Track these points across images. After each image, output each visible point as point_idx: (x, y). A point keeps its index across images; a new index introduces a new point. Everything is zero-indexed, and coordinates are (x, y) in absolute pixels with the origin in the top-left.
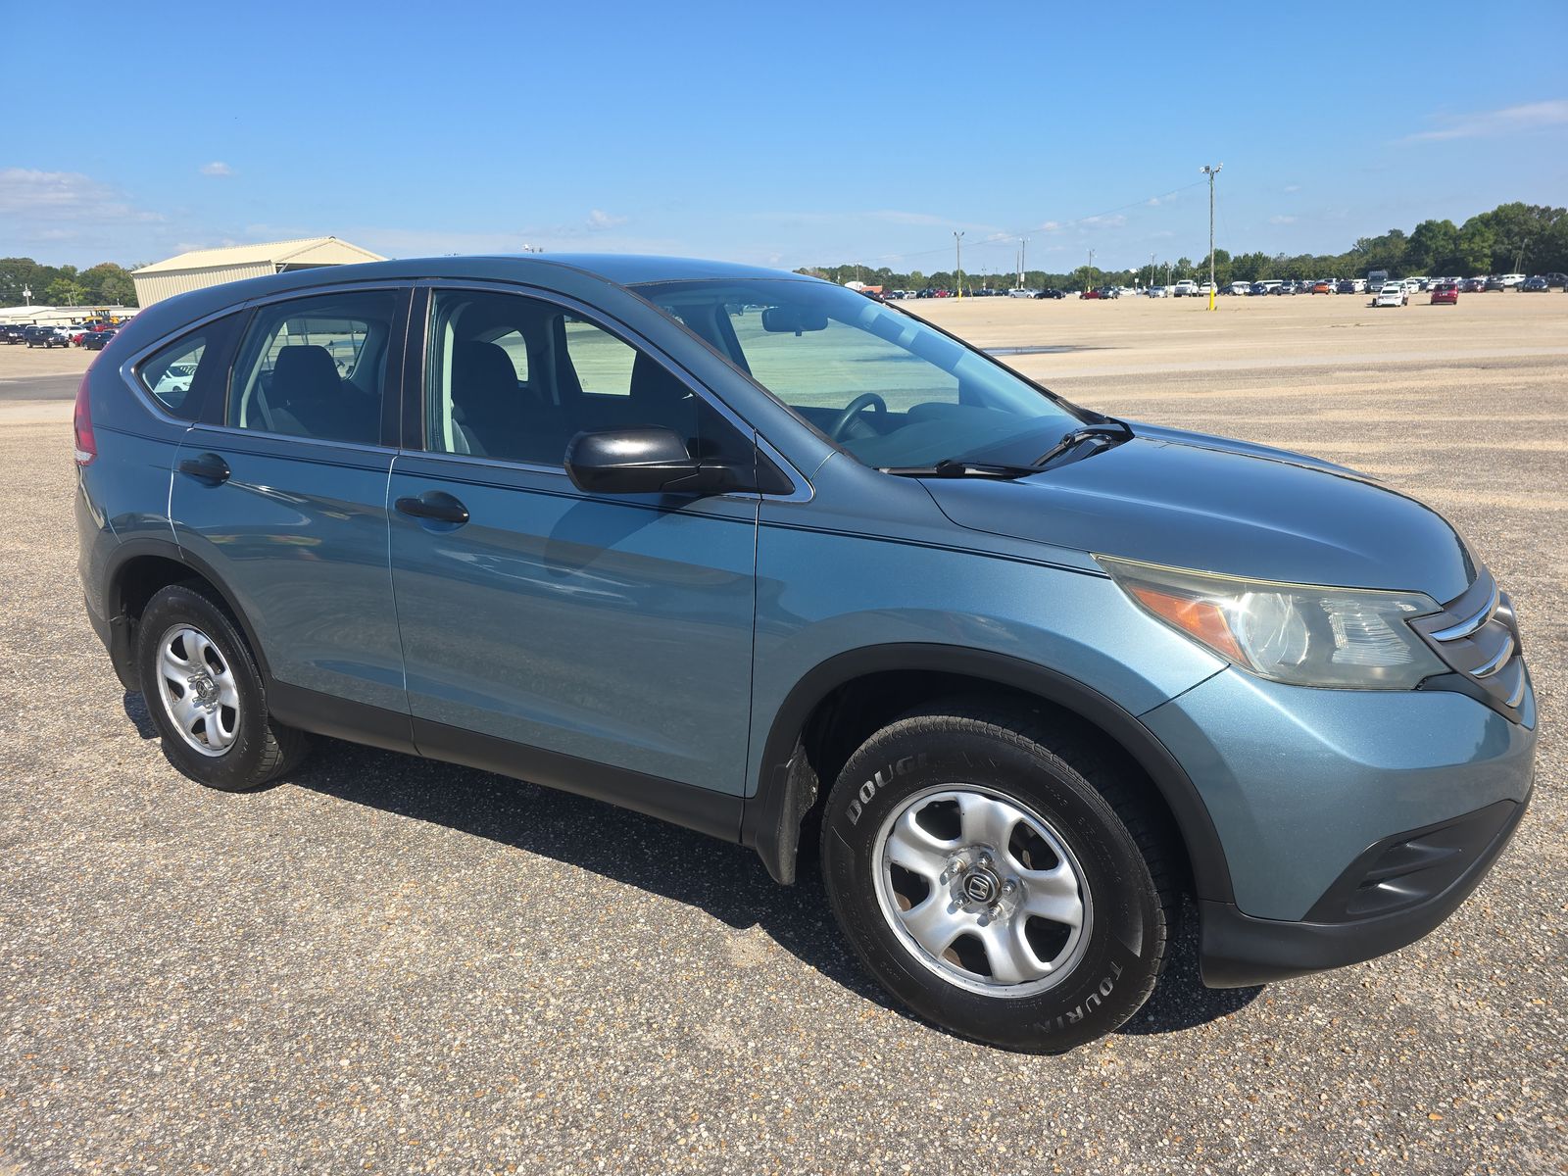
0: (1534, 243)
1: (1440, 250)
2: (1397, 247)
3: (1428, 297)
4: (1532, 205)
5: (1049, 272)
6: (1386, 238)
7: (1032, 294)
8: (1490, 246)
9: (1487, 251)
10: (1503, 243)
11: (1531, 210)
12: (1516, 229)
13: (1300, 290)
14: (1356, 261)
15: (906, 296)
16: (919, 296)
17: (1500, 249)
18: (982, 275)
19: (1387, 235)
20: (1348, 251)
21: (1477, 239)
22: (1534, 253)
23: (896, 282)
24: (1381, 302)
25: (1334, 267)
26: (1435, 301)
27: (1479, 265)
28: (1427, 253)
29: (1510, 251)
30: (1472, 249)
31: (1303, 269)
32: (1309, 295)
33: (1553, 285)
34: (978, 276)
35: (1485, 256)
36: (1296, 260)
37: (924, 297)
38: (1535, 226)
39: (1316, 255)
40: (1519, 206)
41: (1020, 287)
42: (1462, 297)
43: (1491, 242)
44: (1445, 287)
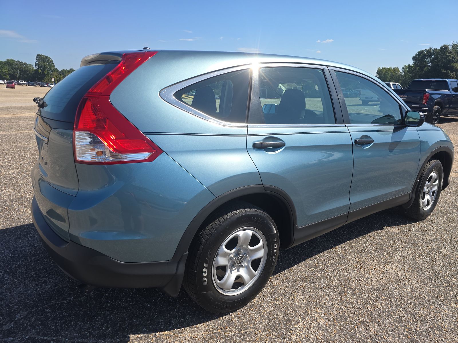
0: (21, 71)
9: (8, 73)
10: (11, 71)
12: (14, 67)
22: (22, 75)
26: (8, 87)
27: (5, 77)
29: (14, 73)
38: (19, 66)
40: (13, 60)
42: (16, 86)
43: (8, 70)
44: (8, 83)
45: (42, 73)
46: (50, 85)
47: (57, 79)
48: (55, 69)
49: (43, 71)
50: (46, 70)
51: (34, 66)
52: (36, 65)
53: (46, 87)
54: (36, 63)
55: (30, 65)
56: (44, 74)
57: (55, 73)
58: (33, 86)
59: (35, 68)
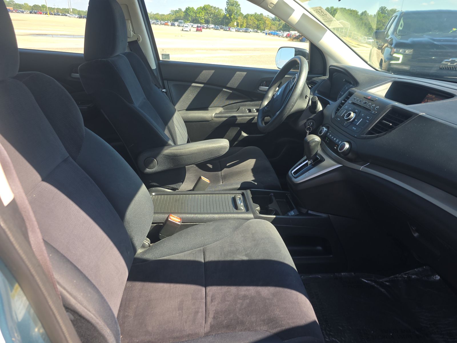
0: (213, 16)
1: (192, 16)
2: (181, 14)
3: (195, 29)
4: (212, 6)
5: (78, 9)
6: (178, 11)
7: (77, 16)
8: (204, 16)
9: (203, 17)
10: (206, 16)
11: (212, 7)
12: (209, 12)
13: (161, 24)
14: (172, 17)
15: (25, 12)
16: (31, 13)
17: (206, 17)
18: (53, 7)
19: (178, 10)
20: (168, 14)
21: (201, 14)
22: (213, 19)
23: (18, 7)
24: (184, 30)
25: (166, 18)
26: (197, 30)
27: (202, 21)
28: (189, 16)
29: (208, 18)
30: (200, 16)
31: (158, 17)
32: (164, 26)
33: (221, 28)
34: (52, 8)
35: (203, 19)
36: (156, 14)
37: (33, 13)
38: (213, 11)
39: (160, 14)
40: (209, 5)
41: (71, 14)
42: (203, 30)
43: (204, 15)
44: (198, 27)
45: (229, 18)
46: (232, 29)
47: (241, 24)
48: (240, 13)
49: (230, 15)
50: (233, 15)
51: (224, 11)
52: (226, 10)
53: (228, 31)
54: (226, 8)
55: (221, 10)
56: (231, 18)
57: (240, 17)
58: (217, 30)
59: (225, 13)
